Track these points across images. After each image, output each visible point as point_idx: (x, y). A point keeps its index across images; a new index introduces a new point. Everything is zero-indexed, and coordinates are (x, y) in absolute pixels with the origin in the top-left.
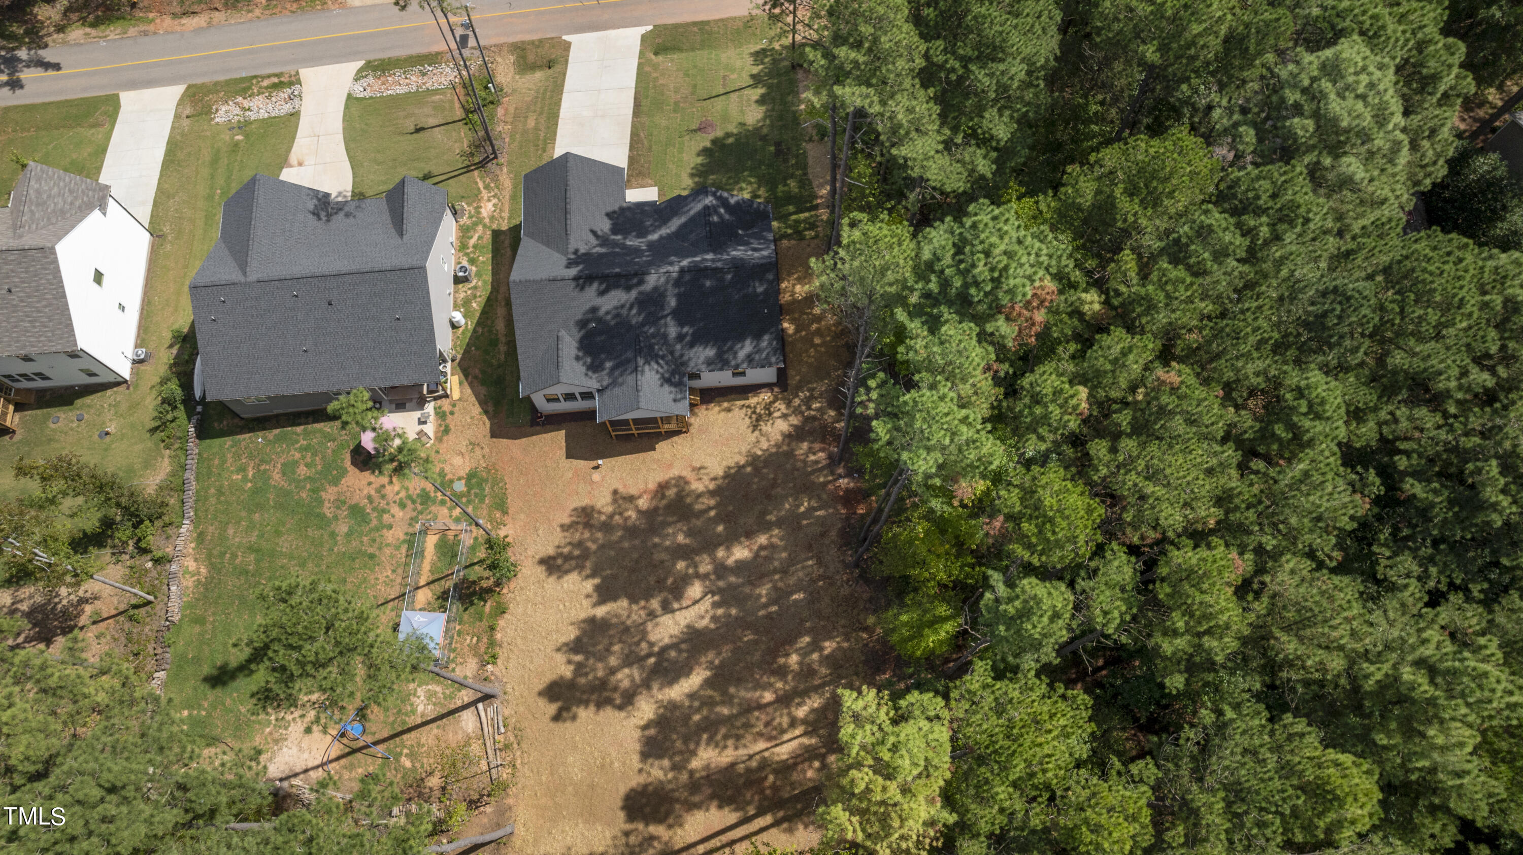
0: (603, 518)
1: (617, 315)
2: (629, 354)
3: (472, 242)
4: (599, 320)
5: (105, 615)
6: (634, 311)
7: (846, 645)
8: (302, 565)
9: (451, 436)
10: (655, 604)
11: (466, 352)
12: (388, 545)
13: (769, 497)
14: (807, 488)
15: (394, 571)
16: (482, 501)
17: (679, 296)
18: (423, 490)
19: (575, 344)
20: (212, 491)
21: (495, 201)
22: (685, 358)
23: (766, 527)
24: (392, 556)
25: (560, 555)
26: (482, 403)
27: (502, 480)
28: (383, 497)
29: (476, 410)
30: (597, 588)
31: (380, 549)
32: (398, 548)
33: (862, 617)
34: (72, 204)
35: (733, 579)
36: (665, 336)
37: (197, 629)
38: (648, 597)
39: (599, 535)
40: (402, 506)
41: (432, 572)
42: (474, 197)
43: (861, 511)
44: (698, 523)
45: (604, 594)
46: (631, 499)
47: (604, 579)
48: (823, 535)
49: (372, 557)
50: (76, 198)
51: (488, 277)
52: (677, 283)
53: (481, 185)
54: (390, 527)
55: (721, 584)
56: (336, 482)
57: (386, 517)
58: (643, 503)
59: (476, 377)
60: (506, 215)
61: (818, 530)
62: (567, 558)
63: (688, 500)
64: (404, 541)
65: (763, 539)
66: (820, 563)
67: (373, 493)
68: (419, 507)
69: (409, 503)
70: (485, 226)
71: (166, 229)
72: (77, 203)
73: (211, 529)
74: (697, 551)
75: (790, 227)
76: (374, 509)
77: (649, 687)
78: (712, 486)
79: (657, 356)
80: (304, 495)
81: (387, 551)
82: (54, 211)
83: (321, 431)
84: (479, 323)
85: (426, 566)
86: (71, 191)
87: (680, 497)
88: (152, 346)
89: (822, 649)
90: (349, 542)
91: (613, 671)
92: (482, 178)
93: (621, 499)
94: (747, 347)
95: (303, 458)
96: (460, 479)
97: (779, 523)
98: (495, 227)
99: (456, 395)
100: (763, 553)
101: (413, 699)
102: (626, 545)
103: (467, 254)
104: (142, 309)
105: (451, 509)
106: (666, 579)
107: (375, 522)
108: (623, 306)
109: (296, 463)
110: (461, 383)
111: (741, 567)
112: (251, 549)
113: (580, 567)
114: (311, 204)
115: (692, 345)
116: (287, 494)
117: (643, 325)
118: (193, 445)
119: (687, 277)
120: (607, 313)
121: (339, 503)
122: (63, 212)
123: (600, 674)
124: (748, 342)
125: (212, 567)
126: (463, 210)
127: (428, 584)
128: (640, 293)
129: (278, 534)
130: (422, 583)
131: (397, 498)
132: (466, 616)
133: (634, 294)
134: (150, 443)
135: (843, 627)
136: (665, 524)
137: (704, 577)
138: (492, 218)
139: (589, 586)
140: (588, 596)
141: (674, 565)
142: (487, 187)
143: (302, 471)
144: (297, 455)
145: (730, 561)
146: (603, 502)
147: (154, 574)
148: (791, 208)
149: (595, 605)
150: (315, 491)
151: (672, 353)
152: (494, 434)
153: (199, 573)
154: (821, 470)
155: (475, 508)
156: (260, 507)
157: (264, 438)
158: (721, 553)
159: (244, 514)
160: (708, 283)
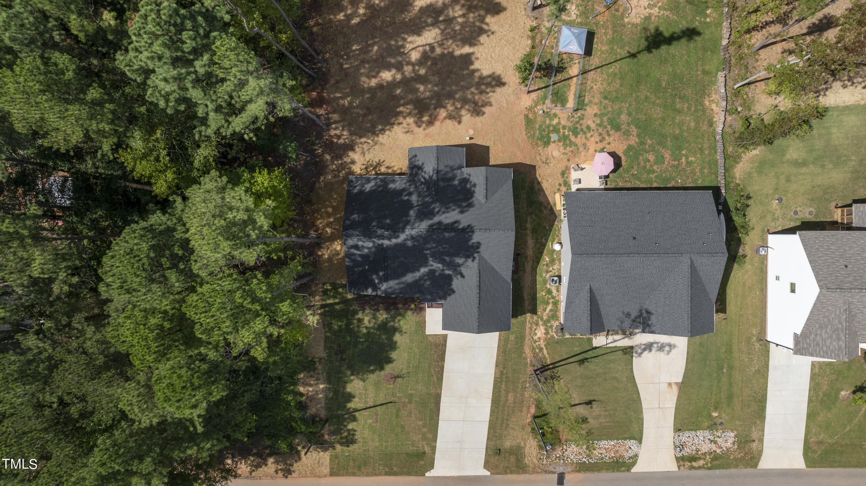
0: (467, 107)
1: (447, 208)
2: (442, 184)
3: (550, 307)
4: (459, 206)
5: (762, 83)
6: (437, 210)
7: (332, 17)
8: (647, 98)
9: (560, 171)
10: (438, 51)
11: (552, 226)
12: (596, 104)
13: (368, 109)
14: (344, 111)
15: (592, 88)
16: (540, 126)
17: (408, 215)
18: (576, 137)
19: (476, 195)
20: (706, 152)
21: (536, 338)
22: (408, 184)
23: (372, 90)
24: (593, 97)
25: (492, 87)
26: (541, 190)
27: (528, 137)
28: (600, 134)
29: (545, 185)
30: (472, 63)
31: (601, 102)
32: (590, 102)
33: (320, 32)
34: (816, 335)
35: (393, 61)
36: (419, 196)
37: (707, 68)
38: (443, 55)
39: (470, 96)
40: (588, 128)
41: (570, 86)
42: (550, 343)
43: (314, 94)
44: (410, 96)
45: (467, 59)
46: (450, 117)
47: (468, 69)
48: (337, 82)
49: (605, 98)
50: (814, 340)
51: (538, 278)
52: (408, 223)
53: (545, 351)
54: (595, 115)
55: (400, 59)
56: (630, 148)
57: (598, 122)
58: (443, 113)
59: (546, 208)
60: (528, 325)
61: (341, 85)
62: (489, 85)
63: (416, 111)
64: (586, 105)
65: (374, 82)
66: (341, 65)
67: (607, 138)
68: (578, 126)
69: (585, 129)
70: (542, 319)
71: (757, 345)
72: (813, 336)
73: (705, 128)
74: (413, 79)
75: (340, 294)
76: (606, 127)
77: (444, 4)
78: (401, 119)
79: (425, 183)
80: (649, 141)
81: (596, 100)
82: (827, 327)
83: (642, 182)
84: (544, 245)
85: (573, 89)
86: (818, 344)
87: (420, 115)
88: (757, 259)
89: (345, 16)
90: (620, 108)
91: (463, 15)
92: (545, 357)
93: (455, 117)
94: (368, 187)
95: (652, 166)
96: (554, 142)
97: (363, 91)
98: (535, 317)
99: (557, 196)
100: (374, 73)
101: (578, 13)
102: (454, 88)
103: (553, 298)
104: (766, 286)
105: (559, 123)
106: (432, 64)
107: (605, 119)
108: (444, 213)
109: (656, 162)
110: (555, 204)
111: (388, 67)
112: (680, 112)
113: (481, 78)
114: (653, 320)
115: (404, 190)
116: (660, 143)
117: (432, 202)
118: (722, 183)
119: (401, 225)
120: (454, 210)
121: (627, 134)
122: (821, 327)
123: (471, 15)
124: (368, 190)
125: (702, 105)
126: (556, 332)
127: (571, 78)
128: (431, 219)
129: (663, 119)
130: (575, 79)
131: (592, 133)
132: (549, 57)
133: (436, 219)
134: (751, 189)
135: (332, 27)
136: (430, 98)
137: (409, 63)
138: (537, 324)
139: (476, 65)
140: (477, 59)
141: (426, 72)
142: (541, 349)
143: (651, 157)
144: (655, 167)
145: (394, 71)
146: (466, 117)
147: (736, 104)
148: (337, 307)
149: (473, 53)
150: (642, 143)
151: (416, 187)
152: (534, 167)
153: (709, 101)
154: (335, 122)
155: (545, 122)
156: (676, 138)
157: (677, 182)
158: (399, 77)
159: (685, 134)
160: (388, 221)
